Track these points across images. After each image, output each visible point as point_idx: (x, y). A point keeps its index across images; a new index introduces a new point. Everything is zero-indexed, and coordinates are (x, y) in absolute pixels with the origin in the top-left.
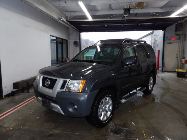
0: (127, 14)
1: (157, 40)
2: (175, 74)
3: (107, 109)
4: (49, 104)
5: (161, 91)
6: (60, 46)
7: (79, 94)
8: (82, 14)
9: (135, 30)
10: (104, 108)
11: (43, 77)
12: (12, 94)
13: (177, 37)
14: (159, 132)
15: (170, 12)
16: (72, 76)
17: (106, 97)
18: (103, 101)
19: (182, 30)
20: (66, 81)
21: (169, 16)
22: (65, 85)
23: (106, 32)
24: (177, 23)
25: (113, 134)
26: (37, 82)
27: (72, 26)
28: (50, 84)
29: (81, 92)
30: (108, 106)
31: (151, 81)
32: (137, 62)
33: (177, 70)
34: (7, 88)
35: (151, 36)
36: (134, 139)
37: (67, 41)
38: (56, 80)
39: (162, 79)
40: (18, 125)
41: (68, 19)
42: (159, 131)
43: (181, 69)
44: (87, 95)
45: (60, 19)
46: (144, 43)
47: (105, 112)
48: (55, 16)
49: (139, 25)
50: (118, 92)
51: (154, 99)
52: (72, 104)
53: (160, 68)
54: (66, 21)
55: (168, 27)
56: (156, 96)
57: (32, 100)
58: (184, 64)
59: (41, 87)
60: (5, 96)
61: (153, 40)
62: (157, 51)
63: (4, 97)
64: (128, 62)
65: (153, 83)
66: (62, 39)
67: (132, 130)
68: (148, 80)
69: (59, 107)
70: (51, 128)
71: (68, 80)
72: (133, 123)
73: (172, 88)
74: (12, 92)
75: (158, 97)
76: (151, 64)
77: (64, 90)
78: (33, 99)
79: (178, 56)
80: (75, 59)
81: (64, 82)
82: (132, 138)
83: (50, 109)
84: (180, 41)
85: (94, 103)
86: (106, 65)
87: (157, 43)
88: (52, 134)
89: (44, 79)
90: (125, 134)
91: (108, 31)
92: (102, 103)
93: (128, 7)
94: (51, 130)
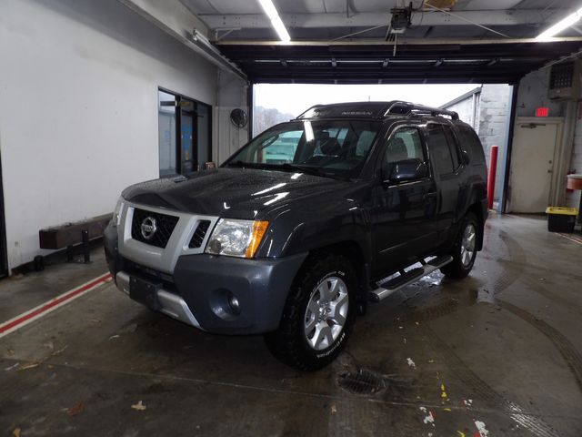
0: (400, 27)
1: (490, 116)
2: (543, 223)
3: (332, 314)
4: (153, 292)
5: (499, 270)
6: (187, 123)
7: (247, 262)
8: (260, 25)
9: (426, 80)
10: (321, 310)
11: (136, 211)
12: (37, 266)
13: (555, 106)
14: (489, 387)
15: (538, 25)
16: (226, 208)
17: (331, 276)
18: (321, 288)
19: (570, 86)
20: (209, 223)
21: (533, 37)
22: (203, 236)
23: (333, 83)
24: (555, 62)
25: (347, 392)
26: (115, 226)
27: (227, 60)
28: (157, 232)
29: (254, 258)
30: (333, 305)
31: (470, 239)
32: (427, 175)
33: (548, 210)
34: (22, 244)
35: (473, 103)
36: (412, 405)
37: (209, 108)
38: (177, 219)
39: (504, 236)
40: (56, 355)
41: (216, 38)
42: (490, 385)
43: (561, 205)
44: (270, 269)
45: (190, 36)
46: (450, 118)
47: (326, 325)
48: (176, 26)
49: (439, 63)
50: (366, 265)
51: (474, 294)
52: (225, 295)
53: (496, 205)
54: (208, 45)
55: (527, 75)
56: (482, 285)
57: (100, 284)
58: (572, 191)
59: (128, 241)
60: (13, 270)
61: (479, 114)
62: (491, 150)
63: (10, 273)
64: (399, 173)
65: (473, 245)
66: (196, 103)
67: (406, 381)
68: (461, 236)
69: (183, 303)
70: (156, 368)
71: (213, 219)
72: (410, 362)
73: (534, 264)
74: (36, 258)
75: (490, 286)
76: (472, 184)
77: (200, 250)
78: (102, 283)
79: (556, 167)
80: (235, 160)
81: (200, 226)
82: (407, 402)
83: (156, 309)
84: (564, 121)
85: (292, 292)
86: (332, 180)
87: (491, 125)
88: (159, 386)
89: (139, 217)
90: (384, 391)
91: (339, 83)
92: (317, 295)
93: (407, 5)
94: (155, 372)
